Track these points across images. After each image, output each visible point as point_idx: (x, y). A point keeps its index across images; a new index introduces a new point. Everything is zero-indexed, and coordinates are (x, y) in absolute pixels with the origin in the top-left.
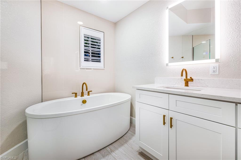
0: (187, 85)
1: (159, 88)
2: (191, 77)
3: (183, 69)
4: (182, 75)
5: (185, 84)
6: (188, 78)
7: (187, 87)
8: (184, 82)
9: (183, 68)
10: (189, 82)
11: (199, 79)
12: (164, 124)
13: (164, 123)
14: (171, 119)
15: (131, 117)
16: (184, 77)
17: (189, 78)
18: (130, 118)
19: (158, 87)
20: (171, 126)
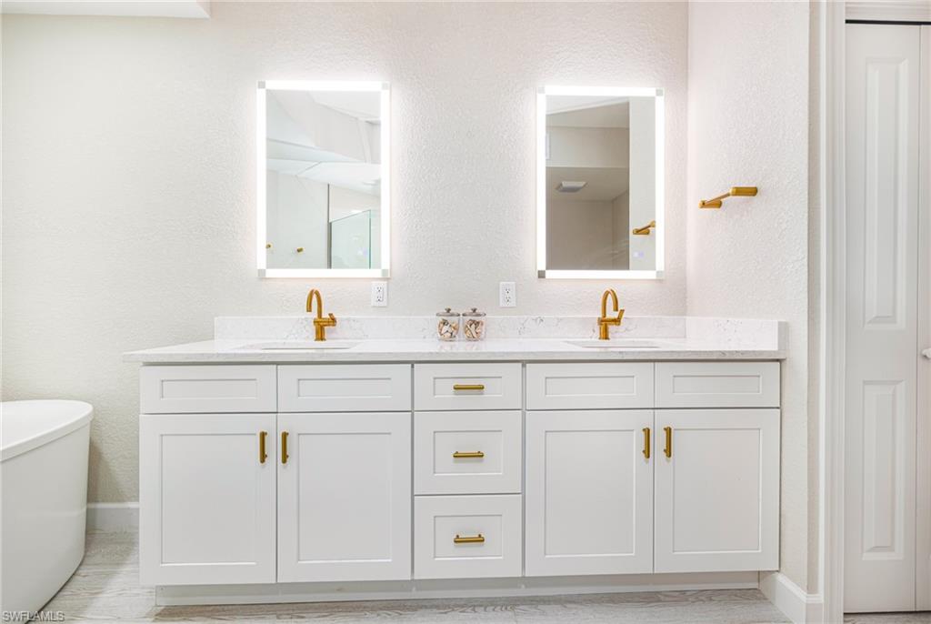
0: (320, 336)
1: (243, 351)
2: (330, 315)
3: (312, 291)
4: (309, 309)
5: (317, 333)
6: (323, 317)
7: (320, 342)
8: (312, 329)
9: (311, 289)
10: (326, 328)
11: (348, 320)
12: (263, 461)
13: (263, 457)
14: (285, 435)
15: (92, 506)
16: (314, 315)
17: (325, 315)
18: (88, 510)
19: (243, 348)
20: (285, 458)
